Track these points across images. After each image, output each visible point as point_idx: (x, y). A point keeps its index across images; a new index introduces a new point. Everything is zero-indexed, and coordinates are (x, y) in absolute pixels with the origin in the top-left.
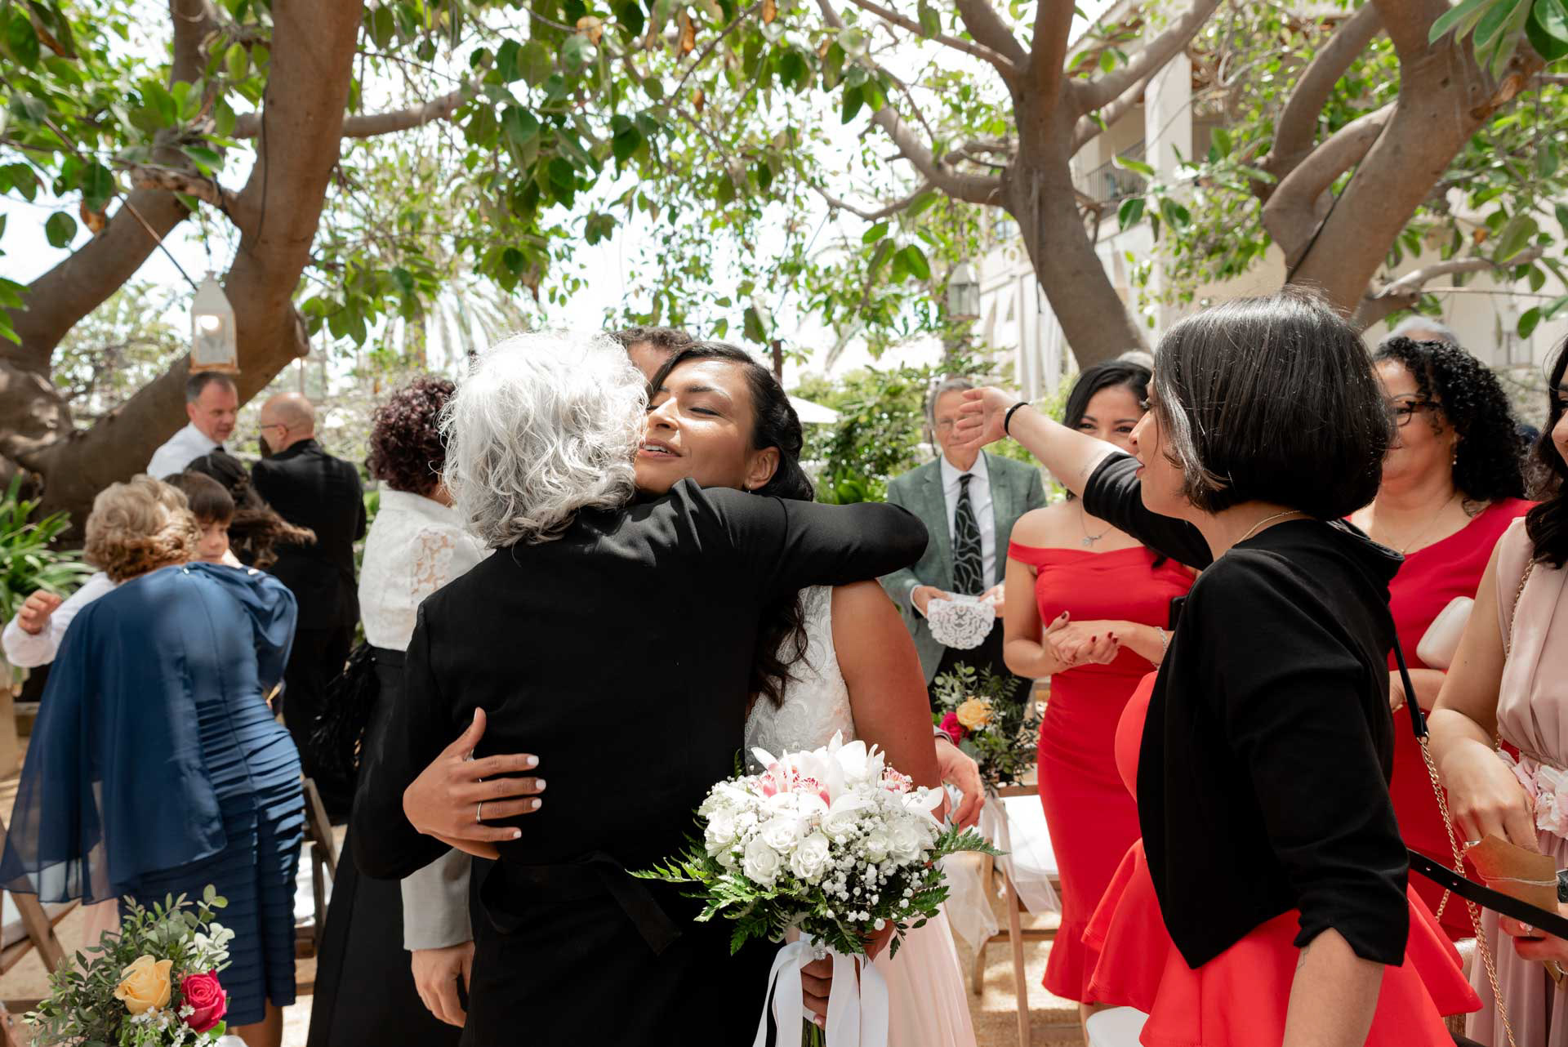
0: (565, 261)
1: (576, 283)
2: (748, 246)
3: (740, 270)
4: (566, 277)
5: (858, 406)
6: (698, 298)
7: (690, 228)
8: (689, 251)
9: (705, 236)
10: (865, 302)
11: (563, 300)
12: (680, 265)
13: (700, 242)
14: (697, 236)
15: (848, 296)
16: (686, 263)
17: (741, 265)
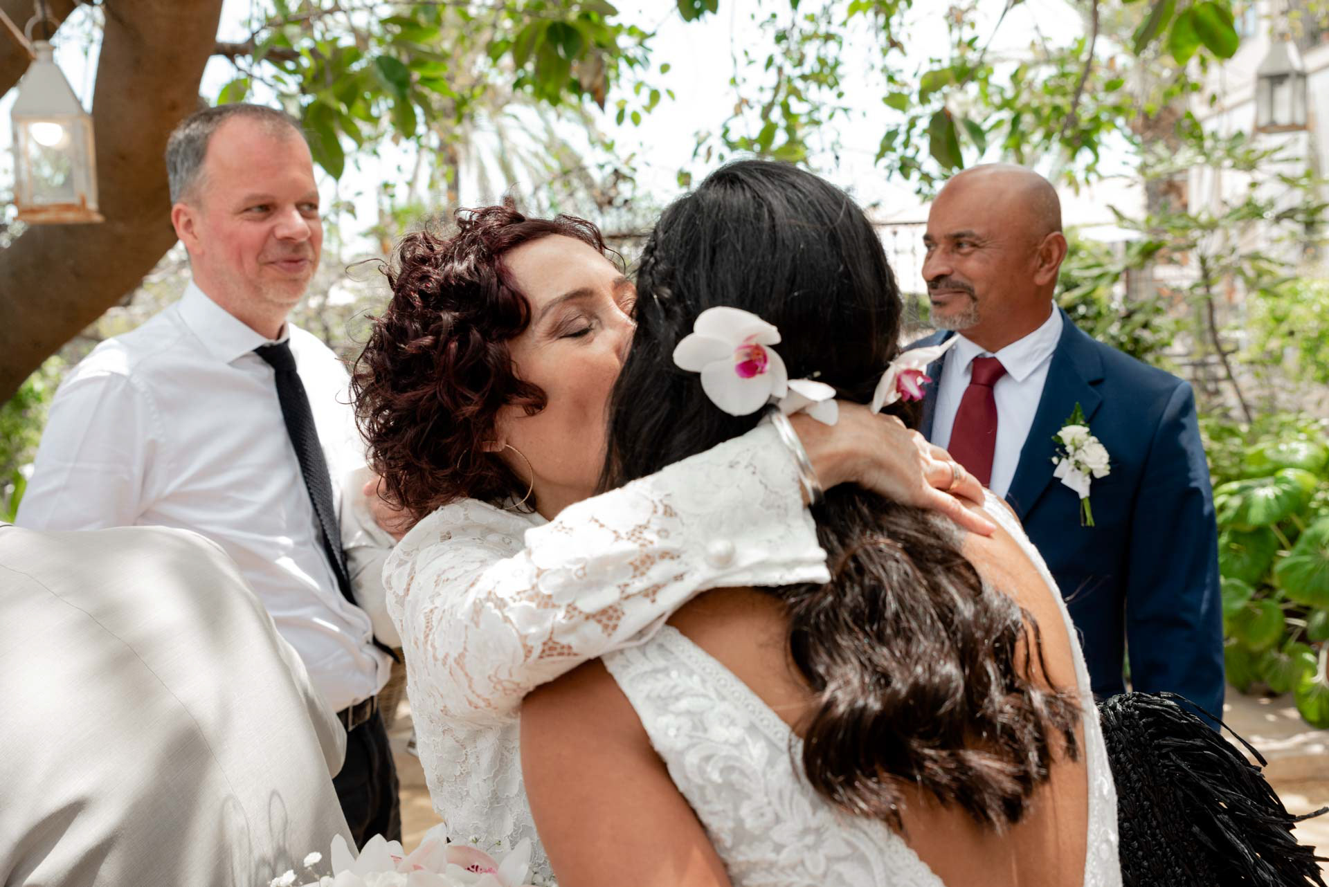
0: (637, 67)
1: (655, 96)
2: (894, 44)
3: (883, 79)
4: (638, 86)
5: (1096, 272)
6: (822, 115)
7: (811, 18)
8: (812, 50)
9: (833, 29)
10: (1073, 120)
11: (636, 119)
12: (798, 72)
13: (828, 37)
14: (823, 29)
15: (1047, 111)
16: (806, 69)
17: (884, 69)
